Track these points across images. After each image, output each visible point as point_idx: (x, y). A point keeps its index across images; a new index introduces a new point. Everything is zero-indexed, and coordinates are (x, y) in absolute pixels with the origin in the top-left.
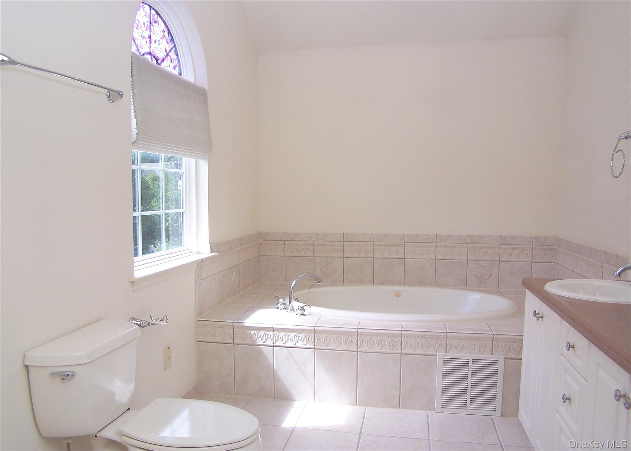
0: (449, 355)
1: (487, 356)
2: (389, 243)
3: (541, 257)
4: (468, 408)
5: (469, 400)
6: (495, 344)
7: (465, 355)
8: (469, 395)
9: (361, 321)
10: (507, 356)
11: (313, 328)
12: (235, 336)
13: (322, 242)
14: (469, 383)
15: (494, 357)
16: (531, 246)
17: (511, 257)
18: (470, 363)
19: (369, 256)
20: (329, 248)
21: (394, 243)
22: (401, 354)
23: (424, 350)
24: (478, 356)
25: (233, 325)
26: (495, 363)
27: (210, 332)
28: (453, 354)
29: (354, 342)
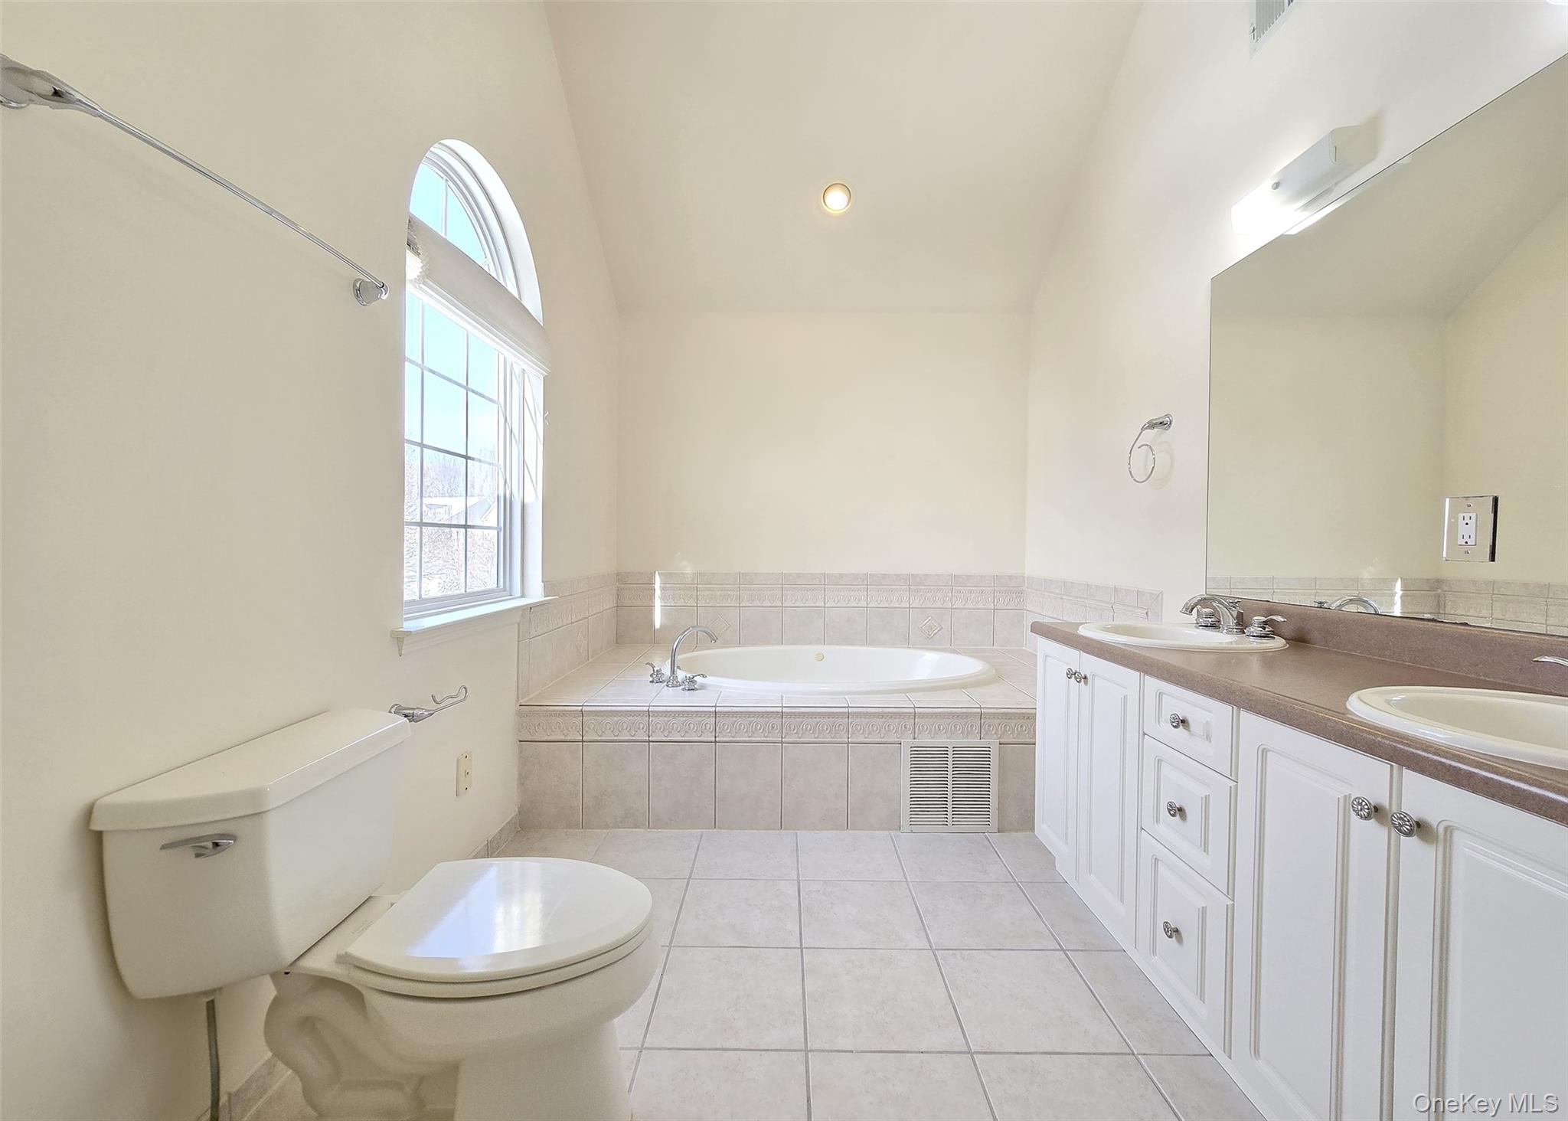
0: (919, 742)
1: (973, 741)
2: (803, 586)
3: (1006, 603)
4: (950, 823)
5: (950, 810)
6: (984, 723)
7: (941, 741)
8: (950, 803)
9: (784, 696)
10: (1002, 741)
11: (714, 709)
12: (586, 728)
13: (708, 586)
14: (950, 783)
15: (984, 742)
16: (993, 588)
17: (966, 602)
18: (950, 752)
19: (777, 605)
20: (719, 593)
21: (810, 586)
22: (848, 743)
23: (882, 735)
24: (960, 741)
25: (582, 711)
26: (985, 753)
27: (541, 725)
28: (925, 740)
29: (777, 729)
